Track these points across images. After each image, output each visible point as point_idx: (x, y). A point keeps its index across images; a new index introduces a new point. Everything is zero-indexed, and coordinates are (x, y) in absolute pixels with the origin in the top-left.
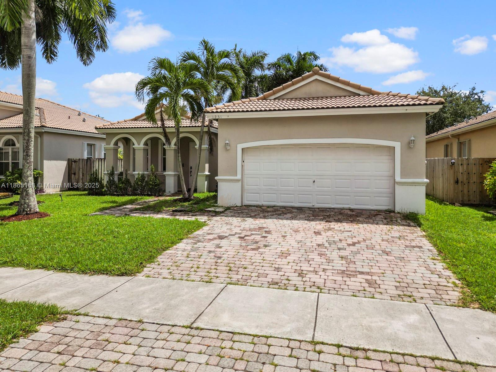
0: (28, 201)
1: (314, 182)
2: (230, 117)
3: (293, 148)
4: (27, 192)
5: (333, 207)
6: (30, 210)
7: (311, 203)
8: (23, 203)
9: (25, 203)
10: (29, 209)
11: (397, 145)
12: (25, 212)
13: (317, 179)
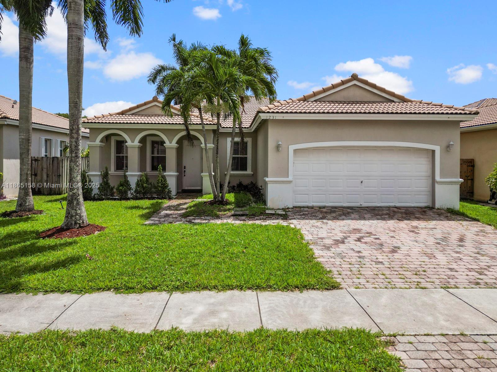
0: (79, 212)
1: (362, 182)
2: (284, 118)
3: (341, 150)
4: (78, 200)
5: (379, 205)
6: (83, 222)
7: (358, 202)
8: (75, 214)
9: (77, 214)
10: (81, 221)
11: (437, 149)
12: (78, 225)
13: (364, 179)
